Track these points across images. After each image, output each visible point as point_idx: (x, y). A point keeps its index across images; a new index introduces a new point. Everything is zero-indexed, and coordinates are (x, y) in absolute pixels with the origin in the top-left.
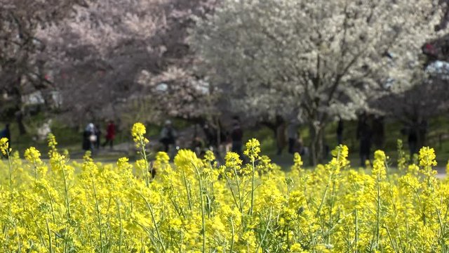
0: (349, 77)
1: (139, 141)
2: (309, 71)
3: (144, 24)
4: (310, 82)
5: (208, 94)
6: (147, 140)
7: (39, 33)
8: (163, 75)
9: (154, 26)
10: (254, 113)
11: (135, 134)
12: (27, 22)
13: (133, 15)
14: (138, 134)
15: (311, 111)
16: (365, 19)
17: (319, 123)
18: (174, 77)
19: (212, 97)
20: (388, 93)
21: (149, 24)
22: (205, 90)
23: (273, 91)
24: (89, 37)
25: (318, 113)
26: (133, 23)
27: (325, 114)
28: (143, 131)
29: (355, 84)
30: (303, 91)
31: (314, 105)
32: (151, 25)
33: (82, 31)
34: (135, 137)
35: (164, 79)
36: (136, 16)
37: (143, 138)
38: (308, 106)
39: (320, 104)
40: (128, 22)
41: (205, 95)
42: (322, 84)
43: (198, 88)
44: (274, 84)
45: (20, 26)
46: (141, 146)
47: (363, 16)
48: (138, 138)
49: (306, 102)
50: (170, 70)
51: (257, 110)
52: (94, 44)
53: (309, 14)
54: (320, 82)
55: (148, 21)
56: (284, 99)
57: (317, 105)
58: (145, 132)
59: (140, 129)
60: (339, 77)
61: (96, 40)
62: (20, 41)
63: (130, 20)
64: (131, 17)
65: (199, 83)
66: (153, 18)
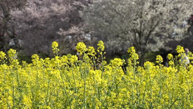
0: (155, 32)
1: (55, 50)
2: (136, 30)
3: (60, 8)
4: (137, 34)
5: (90, 40)
6: (58, 50)
7: (12, 12)
8: (69, 31)
9: (65, 9)
10: (111, 49)
11: (53, 47)
12: (7, 7)
13: (55, 4)
15: (138, 47)
16: (162, 4)
17: (141, 52)
18: (74, 32)
19: (92, 41)
20: (173, 40)
21: (62, 8)
23: (120, 38)
24: (35, 14)
25: (140, 48)
26: (55, 7)
27: (144, 49)
28: (57, 45)
29: (158, 35)
30: (134, 38)
31: (139, 45)
32: (63, 8)
33: (32, 11)
34: (53, 48)
35: (70, 32)
36: (56, 4)
37: (57, 48)
38: (136, 45)
39: (141, 44)
40: (53, 7)
41: (89, 41)
42: (143, 35)
43: (86, 37)
44: (120, 35)
45: (4, 9)
46: (56, 52)
47: (161, 4)
48: (54, 48)
49: (135, 43)
50: (72, 28)
51: (113, 47)
52: (38, 17)
53: (136, 3)
54: (141, 34)
55: (62, 6)
56: (125, 42)
57: (140, 45)
58: (58, 46)
59: (55, 44)
60: (150, 32)
61: (39, 16)
62: (4, 16)
63: (53, 6)
64: (54, 5)
65: (86, 35)
66: (64, 5)
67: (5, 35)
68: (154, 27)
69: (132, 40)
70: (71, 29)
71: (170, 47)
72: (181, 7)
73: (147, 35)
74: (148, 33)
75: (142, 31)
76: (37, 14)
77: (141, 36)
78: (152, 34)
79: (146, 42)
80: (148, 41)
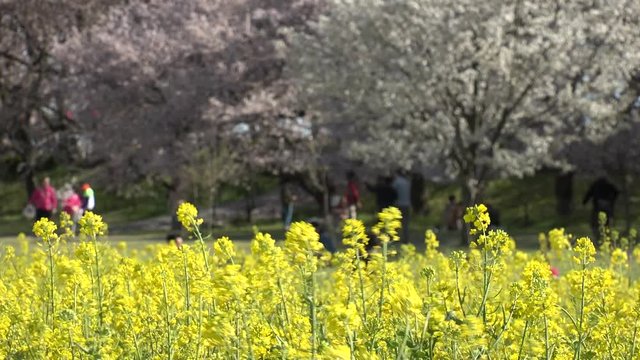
3: (217, 29)
4: (463, 122)
5: (311, 138)
7: (57, 48)
8: (244, 105)
9: (231, 33)
12: (40, 31)
13: (199, 16)
15: (465, 164)
17: (476, 182)
18: (259, 108)
19: (316, 143)
20: (579, 139)
21: (223, 29)
22: (306, 133)
23: (407, 133)
25: (475, 166)
27: (486, 168)
29: (530, 123)
30: (454, 134)
31: (469, 155)
32: (227, 32)
35: (246, 111)
36: (203, 18)
38: (460, 156)
39: (477, 153)
42: (481, 123)
43: (295, 129)
45: (29, 38)
50: (254, 97)
54: (477, 120)
55: (222, 24)
57: (474, 155)
60: (507, 113)
62: (28, 60)
65: (296, 123)
67: (33, 120)
68: (517, 95)
70: (249, 97)
71: (570, 162)
72: (607, 34)
73: (495, 125)
74: (499, 117)
75: (479, 109)
77: (477, 126)
78: (512, 121)
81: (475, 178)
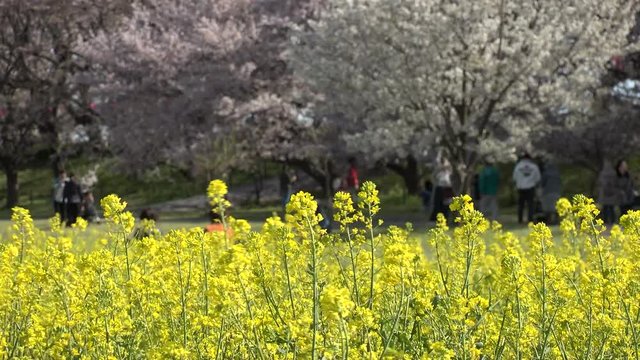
0: (505, 105)
1: (217, 205)
2: (451, 96)
3: (226, 33)
4: (454, 112)
5: (313, 127)
6: (228, 204)
7: (80, 46)
8: (251, 103)
9: (239, 36)
10: (377, 154)
11: (212, 195)
12: (64, 31)
13: (210, 21)
14: (216, 195)
15: (455, 149)
17: (465, 166)
18: (265, 106)
19: (318, 132)
21: (232, 33)
22: (309, 122)
23: (401, 122)
24: (148, 49)
25: (464, 152)
26: (210, 31)
27: (474, 154)
28: (224, 190)
29: (515, 112)
30: (444, 123)
31: (459, 142)
32: (235, 35)
33: (139, 43)
36: (214, 22)
37: (223, 200)
38: (451, 143)
39: (467, 140)
40: (204, 30)
42: (469, 113)
43: (300, 118)
45: (55, 37)
48: (216, 199)
49: (448, 138)
51: (381, 149)
52: (154, 57)
54: (466, 111)
55: (231, 29)
56: (418, 135)
57: (463, 141)
59: (218, 188)
60: (493, 103)
61: (158, 54)
62: (55, 57)
63: (206, 27)
64: (208, 23)
65: (301, 113)
66: (238, 26)
68: (501, 89)
69: (437, 126)
72: (584, 29)
73: (482, 114)
75: (468, 99)
76: (153, 50)
77: (466, 116)
78: (497, 111)
79: (481, 133)
80: (484, 131)
81: (465, 163)
